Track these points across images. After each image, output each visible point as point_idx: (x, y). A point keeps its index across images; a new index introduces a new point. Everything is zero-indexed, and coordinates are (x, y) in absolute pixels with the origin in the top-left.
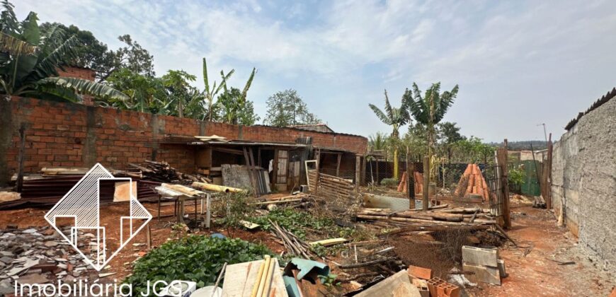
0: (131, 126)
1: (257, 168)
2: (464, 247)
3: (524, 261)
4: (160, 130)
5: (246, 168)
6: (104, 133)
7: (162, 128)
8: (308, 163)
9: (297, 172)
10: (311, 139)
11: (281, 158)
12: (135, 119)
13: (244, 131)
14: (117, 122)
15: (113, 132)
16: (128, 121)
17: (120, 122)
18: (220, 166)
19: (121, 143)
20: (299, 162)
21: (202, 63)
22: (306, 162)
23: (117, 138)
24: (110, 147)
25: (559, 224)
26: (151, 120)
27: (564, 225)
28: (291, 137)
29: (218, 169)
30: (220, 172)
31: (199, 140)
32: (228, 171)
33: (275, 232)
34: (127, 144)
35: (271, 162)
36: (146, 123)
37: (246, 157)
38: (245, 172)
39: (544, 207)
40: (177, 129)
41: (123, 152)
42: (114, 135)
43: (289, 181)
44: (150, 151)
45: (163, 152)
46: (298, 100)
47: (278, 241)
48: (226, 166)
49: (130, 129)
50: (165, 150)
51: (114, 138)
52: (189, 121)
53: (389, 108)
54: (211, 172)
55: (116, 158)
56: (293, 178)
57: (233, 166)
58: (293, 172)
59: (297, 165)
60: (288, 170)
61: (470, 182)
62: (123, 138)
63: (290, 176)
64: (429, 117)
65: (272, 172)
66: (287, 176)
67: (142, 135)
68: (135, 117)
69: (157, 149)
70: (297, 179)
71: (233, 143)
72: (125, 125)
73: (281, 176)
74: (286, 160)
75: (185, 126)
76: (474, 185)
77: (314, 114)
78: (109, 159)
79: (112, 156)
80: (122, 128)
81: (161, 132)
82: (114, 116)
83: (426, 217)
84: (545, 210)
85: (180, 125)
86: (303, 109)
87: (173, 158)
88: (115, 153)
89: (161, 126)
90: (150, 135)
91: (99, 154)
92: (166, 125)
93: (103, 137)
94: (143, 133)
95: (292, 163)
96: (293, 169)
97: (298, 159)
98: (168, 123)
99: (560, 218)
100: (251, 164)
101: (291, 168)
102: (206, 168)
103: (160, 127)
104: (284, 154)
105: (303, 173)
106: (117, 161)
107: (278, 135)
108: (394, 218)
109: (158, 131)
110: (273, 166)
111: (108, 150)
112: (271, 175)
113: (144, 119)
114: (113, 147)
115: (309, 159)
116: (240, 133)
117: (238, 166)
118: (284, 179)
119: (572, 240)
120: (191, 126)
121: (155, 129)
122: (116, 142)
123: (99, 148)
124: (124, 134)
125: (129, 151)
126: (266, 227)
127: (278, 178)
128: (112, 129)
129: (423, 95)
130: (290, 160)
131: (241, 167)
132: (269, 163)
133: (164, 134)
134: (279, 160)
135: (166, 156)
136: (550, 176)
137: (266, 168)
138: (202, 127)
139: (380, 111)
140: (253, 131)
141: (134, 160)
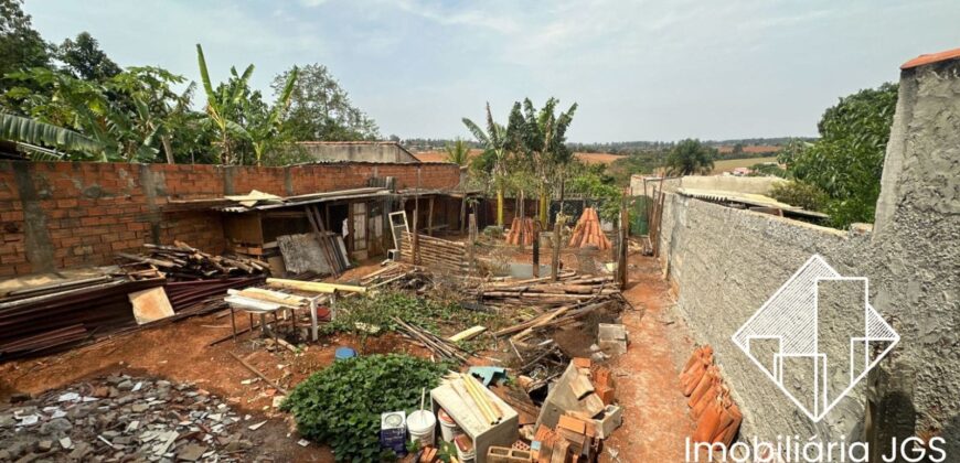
0: (106, 190)
1: (328, 233)
2: (600, 325)
3: (640, 325)
4: (158, 190)
5: (313, 236)
6: (57, 208)
7: (160, 187)
8: (393, 217)
9: (379, 231)
10: (394, 180)
11: (358, 215)
12: (110, 177)
13: (292, 176)
14: (78, 184)
15: (74, 203)
16: (98, 180)
17: (84, 183)
18: (275, 240)
19: (94, 222)
20: (380, 217)
21: (197, 54)
22: (390, 215)
23: (85, 213)
24: (74, 231)
25: (664, 277)
26: (140, 174)
27: (668, 279)
28: (360, 176)
29: (273, 245)
30: (278, 248)
31: (237, 203)
32: (289, 245)
33: (406, 332)
34: (105, 221)
35: (345, 223)
36: (131, 180)
37: (312, 220)
38: (311, 244)
39: (651, 255)
40: (184, 184)
41: (100, 235)
42: (76, 209)
43: (370, 243)
44: (148, 227)
45: (170, 225)
46: (331, 85)
47: (415, 343)
48: (284, 239)
49: (105, 195)
50: (172, 222)
51: (78, 214)
52: (205, 170)
53: (493, 129)
54: (264, 250)
55: (90, 248)
56: (375, 240)
57: (294, 237)
58: (374, 233)
59: (378, 220)
60: (367, 230)
61: (587, 229)
62: (95, 212)
63: (371, 237)
64: (543, 144)
65: (347, 236)
66: (367, 238)
67: (128, 202)
68: (109, 171)
69: (159, 223)
70: (381, 240)
71: (292, 204)
72: (95, 189)
73: (359, 239)
74: (363, 217)
75: (200, 178)
76: (590, 233)
77: (361, 110)
78: (78, 251)
79: (83, 245)
80: (89, 194)
81: (161, 194)
82: (71, 175)
83: (557, 291)
84: (652, 258)
85: (190, 177)
86: (342, 100)
87: (188, 232)
88: (85, 240)
89: (157, 184)
90: (141, 200)
91: (59, 246)
92: (167, 180)
93: (57, 214)
94: (130, 198)
95: (371, 220)
96: (374, 227)
97: (380, 212)
98: (170, 177)
99: (665, 271)
100: (320, 230)
101: (371, 226)
102: (255, 246)
103: (159, 186)
104: (360, 208)
105: (387, 230)
106: (94, 252)
107: (342, 175)
108: (525, 294)
109: (155, 193)
110: (349, 229)
111: (72, 236)
112: (346, 241)
113: (126, 174)
114: (81, 230)
115: (393, 211)
116: (286, 178)
117: (300, 235)
118: (363, 244)
119: (673, 298)
120: (208, 177)
121: (148, 188)
122: (84, 220)
123: (55, 235)
124: (96, 204)
125: (110, 233)
126: (393, 327)
127: (356, 243)
128: (71, 197)
129: (537, 115)
130: (370, 215)
131: (304, 236)
132: (342, 225)
133: (166, 195)
134: (355, 218)
135: (177, 231)
136: (660, 226)
137: (339, 232)
138: (228, 177)
139: (479, 130)
140: (306, 173)
141: (124, 246)
